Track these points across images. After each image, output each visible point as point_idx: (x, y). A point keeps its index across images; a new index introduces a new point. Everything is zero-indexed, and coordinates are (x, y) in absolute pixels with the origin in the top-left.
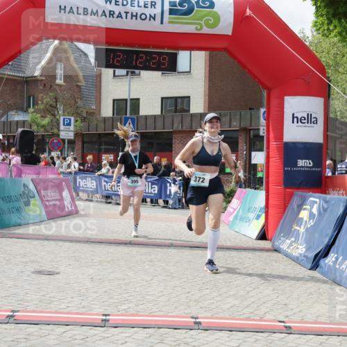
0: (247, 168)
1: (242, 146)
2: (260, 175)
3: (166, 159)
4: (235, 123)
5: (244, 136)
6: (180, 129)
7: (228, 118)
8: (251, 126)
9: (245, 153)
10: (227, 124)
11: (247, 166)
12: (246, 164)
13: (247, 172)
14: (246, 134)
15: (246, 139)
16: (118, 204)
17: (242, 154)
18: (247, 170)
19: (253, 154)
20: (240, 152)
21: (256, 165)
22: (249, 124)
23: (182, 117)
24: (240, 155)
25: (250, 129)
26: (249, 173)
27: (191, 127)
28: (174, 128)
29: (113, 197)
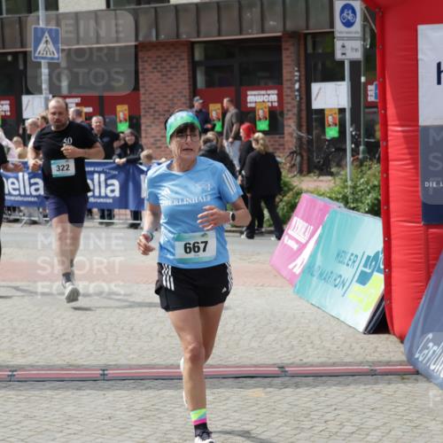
0: (304, 120)
1: (291, 73)
2: (332, 133)
3: (126, 107)
4: (271, 23)
5: (292, 49)
6: (154, 39)
7: (257, 10)
8: (307, 28)
9: (297, 86)
10: (256, 26)
11: (304, 114)
12: (300, 111)
13: (304, 128)
14: (299, 45)
15: (299, 55)
16: (34, 223)
17: (292, 88)
18: (304, 124)
19: (315, 87)
20: (286, 84)
21: (322, 112)
22: (302, 24)
23: (156, 11)
24: (286, 91)
25: (306, 35)
26: (309, 132)
27: (178, 35)
28: (141, 39)
29: (22, 208)
